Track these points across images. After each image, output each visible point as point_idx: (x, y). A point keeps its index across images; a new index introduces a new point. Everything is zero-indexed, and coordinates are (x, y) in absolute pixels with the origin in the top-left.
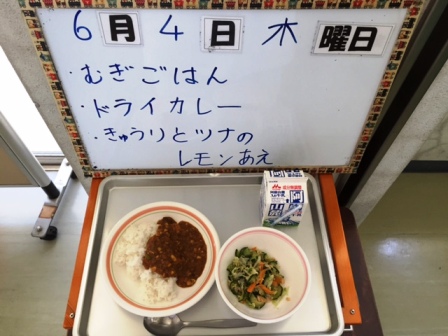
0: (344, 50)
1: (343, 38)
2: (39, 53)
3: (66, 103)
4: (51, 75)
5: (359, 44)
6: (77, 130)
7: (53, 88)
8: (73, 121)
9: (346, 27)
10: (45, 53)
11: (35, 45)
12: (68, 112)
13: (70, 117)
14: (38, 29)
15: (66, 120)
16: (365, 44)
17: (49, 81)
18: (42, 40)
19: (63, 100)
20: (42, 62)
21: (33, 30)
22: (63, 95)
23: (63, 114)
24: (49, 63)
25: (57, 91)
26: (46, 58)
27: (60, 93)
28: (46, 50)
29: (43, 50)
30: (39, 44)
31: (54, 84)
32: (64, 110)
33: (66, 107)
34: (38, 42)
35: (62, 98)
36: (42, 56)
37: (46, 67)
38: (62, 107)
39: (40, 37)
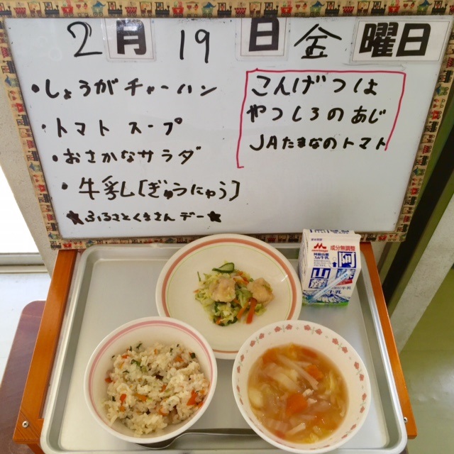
2: (4, 76)
3: (33, 144)
4: (18, 105)
6: (45, 181)
7: (18, 123)
8: (41, 169)
10: (12, 76)
12: (36, 156)
13: (36, 163)
15: (32, 167)
17: (14, 113)
18: (8, 59)
19: (31, 139)
20: (6, 88)
22: (30, 133)
23: (28, 158)
24: (16, 89)
25: (23, 127)
26: (13, 83)
27: (27, 130)
28: (13, 73)
29: (10, 72)
30: (5, 64)
31: (20, 118)
32: (30, 154)
33: (34, 149)
34: (4, 62)
35: (29, 136)
36: (7, 81)
37: (12, 95)
38: (27, 149)
39: (7, 55)
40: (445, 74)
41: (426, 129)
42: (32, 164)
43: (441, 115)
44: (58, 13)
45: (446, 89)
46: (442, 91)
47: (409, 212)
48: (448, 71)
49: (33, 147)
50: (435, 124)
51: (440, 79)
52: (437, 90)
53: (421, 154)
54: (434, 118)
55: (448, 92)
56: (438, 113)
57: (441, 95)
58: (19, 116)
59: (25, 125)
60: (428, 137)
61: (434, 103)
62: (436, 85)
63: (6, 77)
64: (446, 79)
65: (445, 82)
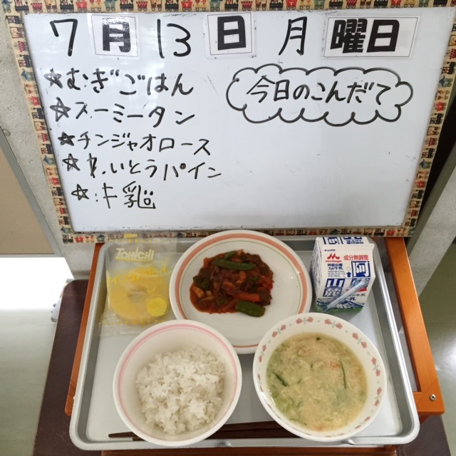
0: (361, 51)
1: (358, 36)
3: (48, 137)
4: (33, 98)
5: (380, 42)
6: (58, 174)
7: (34, 116)
8: (55, 161)
9: (360, 20)
10: (28, 70)
11: (17, 59)
12: (50, 149)
13: (50, 156)
14: (22, 40)
15: (46, 160)
16: (386, 42)
17: (31, 106)
18: (26, 53)
19: (45, 132)
20: (24, 82)
21: (16, 40)
22: (45, 126)
23: (43, 151)
24: (32, 83)
25: (38, 120)
26: (29, 76)
27: (42, 123)
28: (29, 67)
29: (27, 66)
30: (22, 58)
31: (36, 111)
32: (45, 147)
33: (48, 142)
34: (21, 56)
35: (43, 129)
36: (24, 74)
37: (28, 89)
38: (42, 142)
39: (24, 50)
40: (448, 65)
41: (432, 121)
42: (46, 157)
43: (446, 107)
44: (73, 8)
45: (450, 80)
46: (446, 83)
47: (416, 206)
48: (452, 63)
49: (47, 140)
50: (440, 116)
51: (444, 70)
52: (442, 82)
53: (427, 146)
54: (438, 110)
55: (452, 83)
56: (443, 105)
57: (446, 86)
58: (34, 109)
59: (40, 118)
60: (433, 129)
61: (439, 94)
62: (440, 77)
63: (22, 71)
64: (449, 70)
65: (449, 73)
